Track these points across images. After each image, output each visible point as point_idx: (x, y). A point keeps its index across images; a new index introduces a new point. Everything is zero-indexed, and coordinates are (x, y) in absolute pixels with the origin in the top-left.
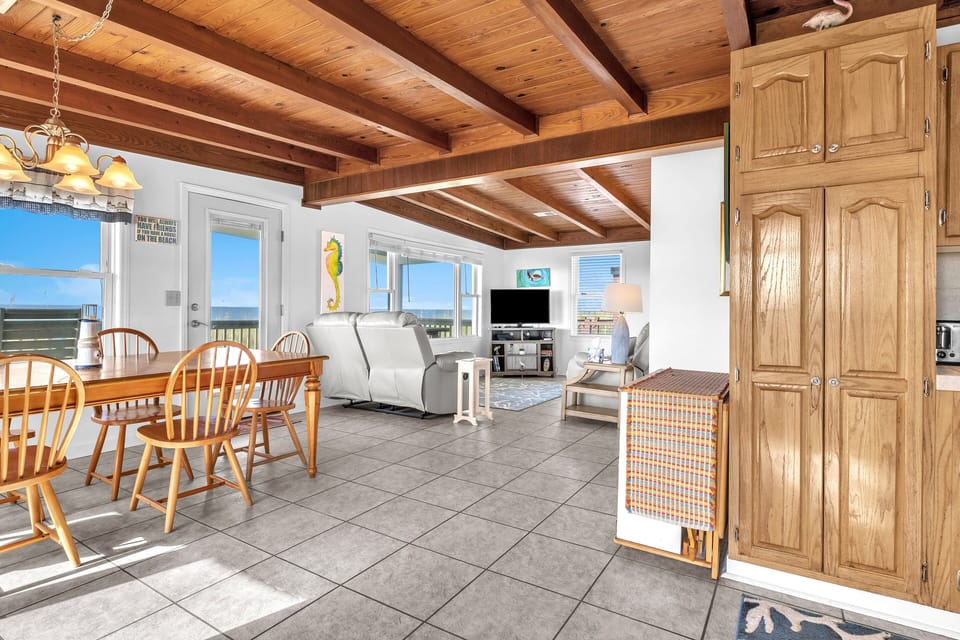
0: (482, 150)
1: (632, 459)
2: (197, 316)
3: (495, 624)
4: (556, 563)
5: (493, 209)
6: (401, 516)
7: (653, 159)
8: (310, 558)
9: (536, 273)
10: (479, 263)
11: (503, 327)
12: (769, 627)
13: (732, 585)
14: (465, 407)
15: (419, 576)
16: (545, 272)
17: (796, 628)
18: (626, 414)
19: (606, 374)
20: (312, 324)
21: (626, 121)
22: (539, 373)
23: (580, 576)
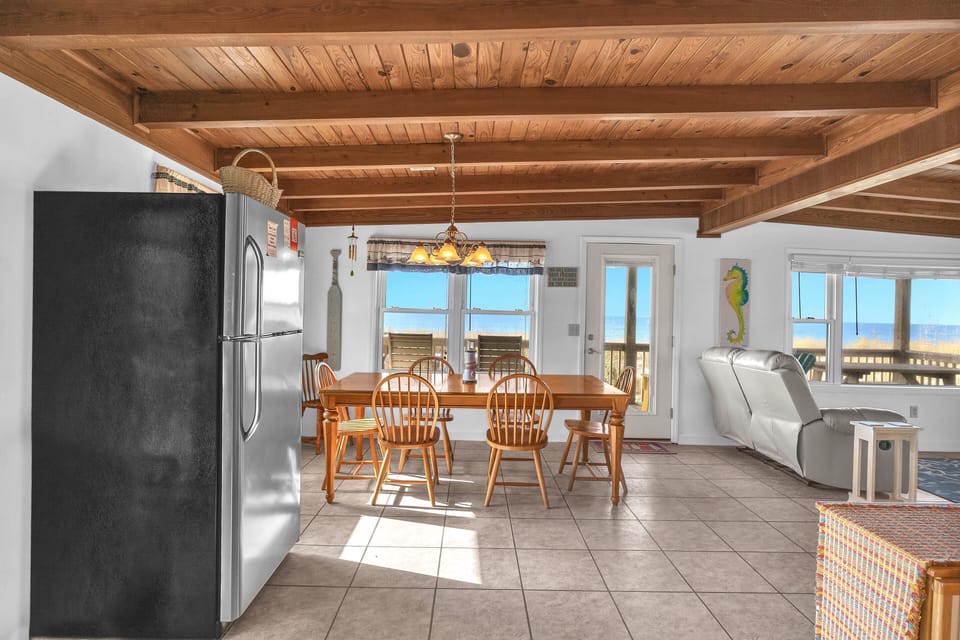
2: (592, 344)
20: (701, 358)
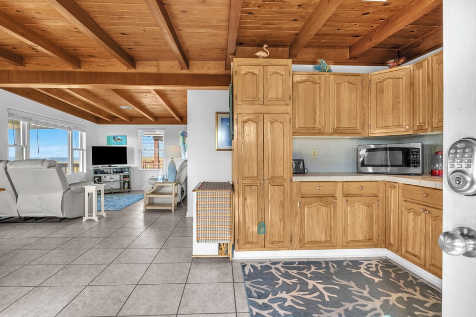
0: (102, 71)
1: (199, 220)
3: (153, 304)
4: (169, 273)
5: (97, 102)
6: (74, 274)
7: (188, 91)
8: (22, 312)
9: (118, 138)
10: (85, 131)
11: (100, 167)
12: (252, 271)
13: (237, 261)
14: (90, 211)
15: (102, 298)
16: (124, 138)
17: (259, 268)
18: (196, 201)
19: (165, 188)
21: (180, 72)
22: (122, 190)
23: (181, 274)
